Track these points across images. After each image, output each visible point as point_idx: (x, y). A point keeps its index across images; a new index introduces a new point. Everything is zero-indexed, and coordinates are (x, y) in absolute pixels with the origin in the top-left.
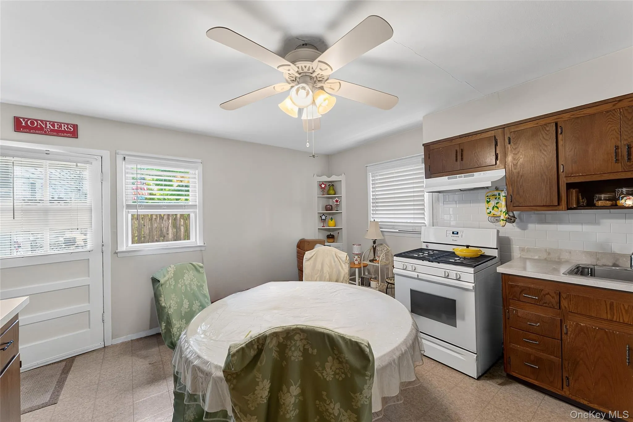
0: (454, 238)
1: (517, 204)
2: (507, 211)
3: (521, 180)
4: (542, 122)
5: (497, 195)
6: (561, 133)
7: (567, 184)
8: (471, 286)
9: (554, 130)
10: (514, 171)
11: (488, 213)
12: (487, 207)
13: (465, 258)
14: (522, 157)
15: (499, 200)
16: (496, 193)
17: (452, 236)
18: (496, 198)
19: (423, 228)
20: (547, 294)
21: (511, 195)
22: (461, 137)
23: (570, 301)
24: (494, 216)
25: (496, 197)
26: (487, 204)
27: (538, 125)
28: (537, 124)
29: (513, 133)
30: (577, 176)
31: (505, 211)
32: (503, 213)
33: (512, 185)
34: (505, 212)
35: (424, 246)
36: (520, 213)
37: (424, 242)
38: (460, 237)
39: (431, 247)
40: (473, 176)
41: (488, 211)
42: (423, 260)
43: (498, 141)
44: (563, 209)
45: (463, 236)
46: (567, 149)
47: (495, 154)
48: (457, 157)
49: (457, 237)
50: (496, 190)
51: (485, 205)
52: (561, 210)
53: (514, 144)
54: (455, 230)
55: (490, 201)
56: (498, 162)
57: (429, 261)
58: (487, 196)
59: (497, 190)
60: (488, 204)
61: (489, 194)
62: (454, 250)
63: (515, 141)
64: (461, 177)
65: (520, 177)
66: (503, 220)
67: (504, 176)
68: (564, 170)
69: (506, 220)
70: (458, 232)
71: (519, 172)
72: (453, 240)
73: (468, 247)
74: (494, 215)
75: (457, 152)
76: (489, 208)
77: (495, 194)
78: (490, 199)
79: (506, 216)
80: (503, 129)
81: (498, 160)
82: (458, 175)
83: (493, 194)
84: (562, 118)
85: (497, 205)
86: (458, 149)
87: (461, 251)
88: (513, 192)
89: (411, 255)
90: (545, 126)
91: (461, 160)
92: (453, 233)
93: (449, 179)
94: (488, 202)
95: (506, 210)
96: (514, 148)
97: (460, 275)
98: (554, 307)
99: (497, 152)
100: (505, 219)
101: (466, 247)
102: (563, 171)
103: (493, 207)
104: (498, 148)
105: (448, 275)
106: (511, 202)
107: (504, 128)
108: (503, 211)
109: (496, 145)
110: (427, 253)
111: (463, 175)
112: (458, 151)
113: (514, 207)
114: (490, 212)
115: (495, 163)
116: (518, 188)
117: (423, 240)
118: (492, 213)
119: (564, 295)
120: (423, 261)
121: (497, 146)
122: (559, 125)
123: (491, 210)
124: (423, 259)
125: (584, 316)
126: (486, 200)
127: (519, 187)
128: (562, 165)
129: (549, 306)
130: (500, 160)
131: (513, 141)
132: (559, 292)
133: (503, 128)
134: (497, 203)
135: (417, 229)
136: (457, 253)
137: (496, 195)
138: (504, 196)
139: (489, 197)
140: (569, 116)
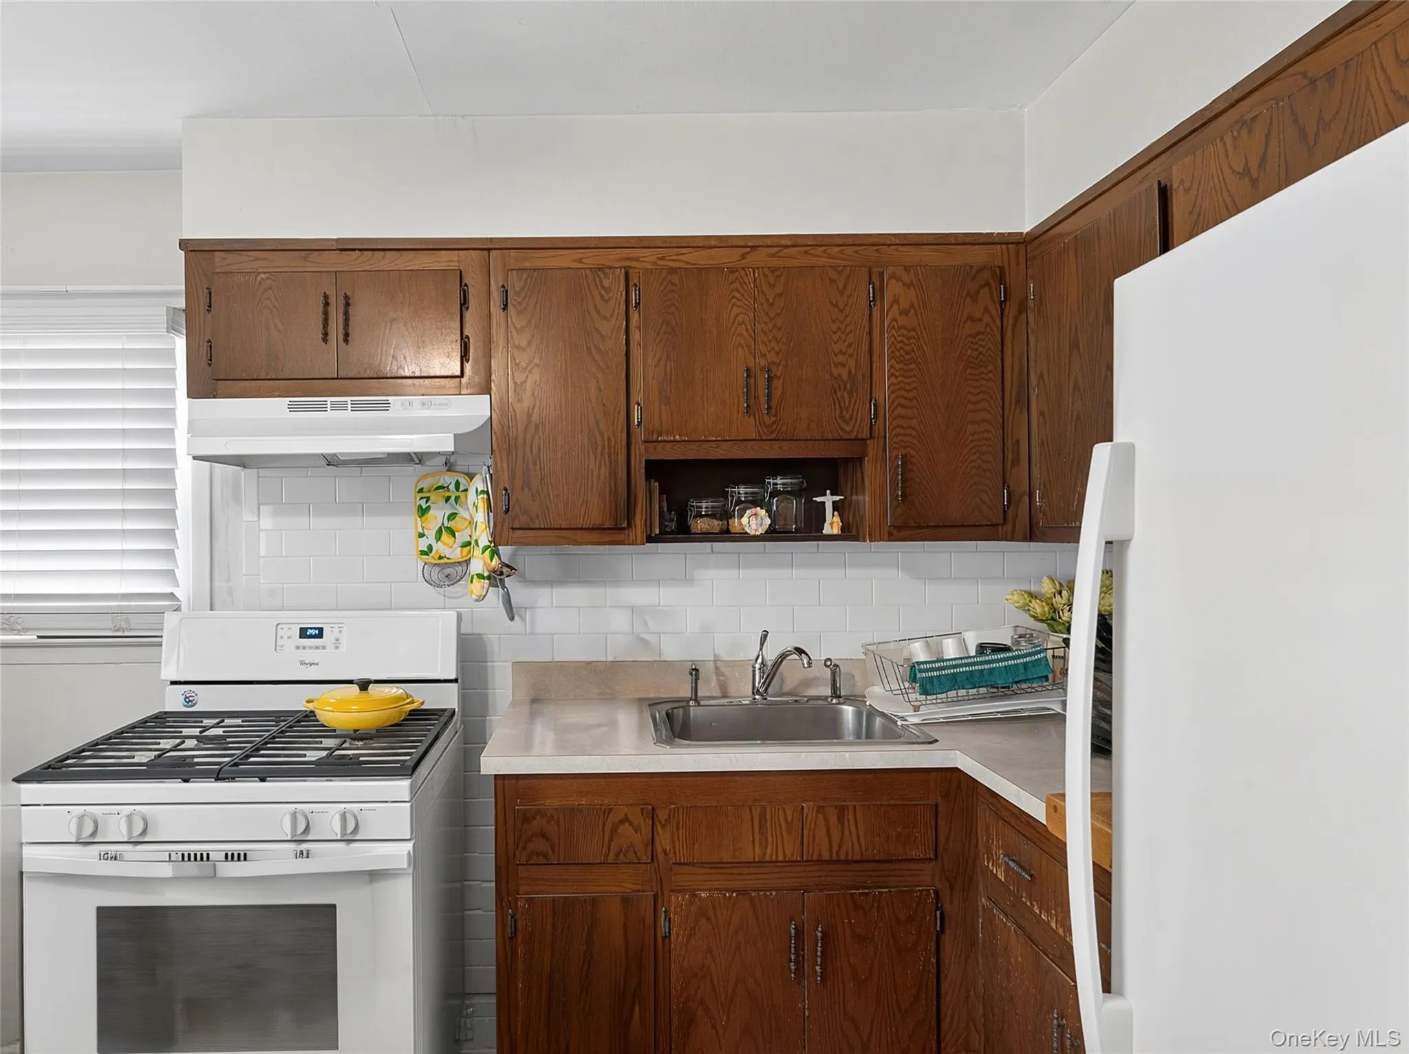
0: (309, 656)
1: (524, 520)
2: (495, 546)
3: (537, 437)
4: (593, 258)
5: (452, 487)
6: (638, 304)
7: (648, 462)
8: (399, 854)
9: (621, 293)
10: (517, 406)
11: (423, 553)
12: (420, 530)
13: (358, 736)
14: (538, 362)
15: (458, 507)
16: (449, 479)
17: (298, 648)
18: (448, 499)
19: (171, 620)
20: (621, 822)
21: (506, 490)
22: (345, 247)
23: (678, 828)
24: (443, 564)
25: (448, 494)
26: (419, 519)
27: (580, 266)
28: (580, 261)
29: (515, 272)
30: (671, 441)
31: (488, 544)
32: (483, 553)
33: (509, 454)
34: (489, 547)
35: (174, 701)
36: (517, 550)
37: (173, 683)
38: (330, 648)
39: (208, 700)
40: (385, 406)
41: (423, 544)
42: (185, 777)
43: (471, 290)
44: (639, 541)
45: (343, 641)
46: (650, 356)
47: (462, 338)
48: (330, 323)
49: (317, 648)
50: (447, 471)
51: (411, 522)
52: (633, 544)
53: (519, 313)
54: (312, 620)
55: (428, 508)
56: (468, 367)
57: (218, 779)
58: (421, 491)
59: (449, 470)
60: (423, 518)
61: (425, 484)
62: (315, 704)
63: (520, 303)
64: (343, 407)
65: (533, 427)
66: (480, 576)
67: (485, 422)
68: (641, 418)
69: (489, 578)
70: (321, 630)
71: (531, 410)
72: (302, 663)
73: (364, 685)
74: (440, 558)
75: (327, 304)
76: (426, 532)
77: (445, 485)
78: (428, 499)
79: (494, 560)
80: (485, 253)
81: (468, 361)
82: (329, 399)
83: (439, 484)
84: (637, 259)
85: (452, 524)
86: (331, 293)
87: (341, 706)
88: (512, 478)
89: (110, 758)
90: (600, 274)
91: (341, 337)
92: (303, 633)
93: (292, 408)
94: (423, 512)
95: (491, 542)
96: (519, 327)
97: (355, 817)
98: (640, 860)
99: (466, 332)
100: (486, 574)
101: (356, 688)
102: (639, 423)
103: (440, 531)
104: (468, 315)
105: (307, 830)
106: (507, 511)
107: (489, 250)
108: (481, 545)
109: (464, 304)
110: (196, 731)
111: (348, 399)
112: (332, 301)
113: (513, 529)
114: (430, 547)
115: (459, 370)
116: (527, 466)
117: (169, 672)
118: (434, 552)
119: (662, 815)
120: (186, 781)
121: (467, 308)
122: (634, 279)
123: (433, 542)
124: (182, 770)
125: (706, 868)
126: (416, 502)
127: (531, 466)
128: (638, 404)
129: (628, 861)
130: (475, 361)
131: (514, 302)
132: (651, 807)
133: (487, 247)
134: (452, 516)
135: (139, 625)
136: (326, 716)
137: (448, 487)
138: (483, 492)
139: (427, 495)
140: (653, 259)
